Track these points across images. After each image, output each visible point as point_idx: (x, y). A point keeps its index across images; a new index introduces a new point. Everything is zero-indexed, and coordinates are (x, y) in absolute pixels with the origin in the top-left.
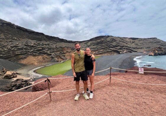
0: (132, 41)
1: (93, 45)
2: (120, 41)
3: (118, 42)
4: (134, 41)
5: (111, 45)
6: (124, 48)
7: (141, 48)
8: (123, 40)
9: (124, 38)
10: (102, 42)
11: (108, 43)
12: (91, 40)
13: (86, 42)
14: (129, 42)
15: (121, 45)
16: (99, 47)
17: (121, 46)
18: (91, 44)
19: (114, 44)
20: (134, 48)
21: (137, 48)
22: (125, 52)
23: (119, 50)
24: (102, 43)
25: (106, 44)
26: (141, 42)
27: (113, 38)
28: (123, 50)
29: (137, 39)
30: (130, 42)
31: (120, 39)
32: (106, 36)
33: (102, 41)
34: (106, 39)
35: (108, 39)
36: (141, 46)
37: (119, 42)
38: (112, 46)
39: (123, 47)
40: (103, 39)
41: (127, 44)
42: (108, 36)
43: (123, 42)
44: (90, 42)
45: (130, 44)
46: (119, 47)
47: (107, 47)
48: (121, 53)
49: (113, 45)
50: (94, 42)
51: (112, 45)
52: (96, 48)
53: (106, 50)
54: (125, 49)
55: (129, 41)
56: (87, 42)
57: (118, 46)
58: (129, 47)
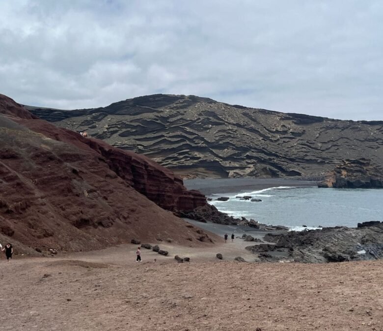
0: (292, 126)
1: (122, 135)
2: (238, 125)
3: (230, 127)
4: (299, 128)
5: (198, 137)
6: (249, 157)
7: (322, 163)
8: (254, 120)
9: (263, 112)
10: (161, 125)
11: (188, 129)
12: (116, 108)
13: (89, 118)
14: (277, 132)
15: (239, 144)
16: (146, 143)
17: (237, 148)
18: (110, 126)
19: (212, 134)
20: (292, 160)
21: (303, 160)
22: (248, 171)
23: (227, 164)
24: (163, 129)
25: (179, 133)
26: (333, 135)
27: (214, 107)
28: (244, 163)
29: (320, 120)
30: (285, 132)
31: (245, 114)
32: (182, 97)
33: (165, 119)
34: (182, 111)
35: (192, 113)
36: (324, 155)
37: (235, 128)
38: (201, 144)
39: (246, 150)
40: (166, 111)
41: (265, 138)
42: (193, 99)
43: (252, 130)
44: (110, 119)
45: (281, 141)
46: (227, 152)
47: (180, 148)
48: (231, 173)
49: (206, 142)
50: (127, 119)
51: (202, 139)
52: (135, 146)
53: (176, 159)
54: (253, 161)
55: (279, 129)
56: (96, 119)
57: (226, 146)
58: (270, 154)
